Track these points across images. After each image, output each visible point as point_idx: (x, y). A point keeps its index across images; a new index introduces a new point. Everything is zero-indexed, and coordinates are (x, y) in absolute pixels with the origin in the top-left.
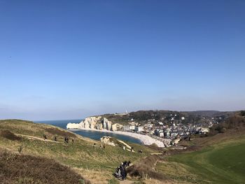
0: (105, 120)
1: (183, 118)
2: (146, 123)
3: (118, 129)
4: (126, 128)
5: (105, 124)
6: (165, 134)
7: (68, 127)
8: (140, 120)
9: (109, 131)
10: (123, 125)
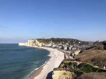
0: (36, 41)
1: (80, 43)
2: (59, 43)
3: (43, 46)
4: (46, 45)
5: (36, 43)
6: (68, 49)
7: (19, 45)
8: (56, 42)
9: (38, 47)
10: (45, 43)
